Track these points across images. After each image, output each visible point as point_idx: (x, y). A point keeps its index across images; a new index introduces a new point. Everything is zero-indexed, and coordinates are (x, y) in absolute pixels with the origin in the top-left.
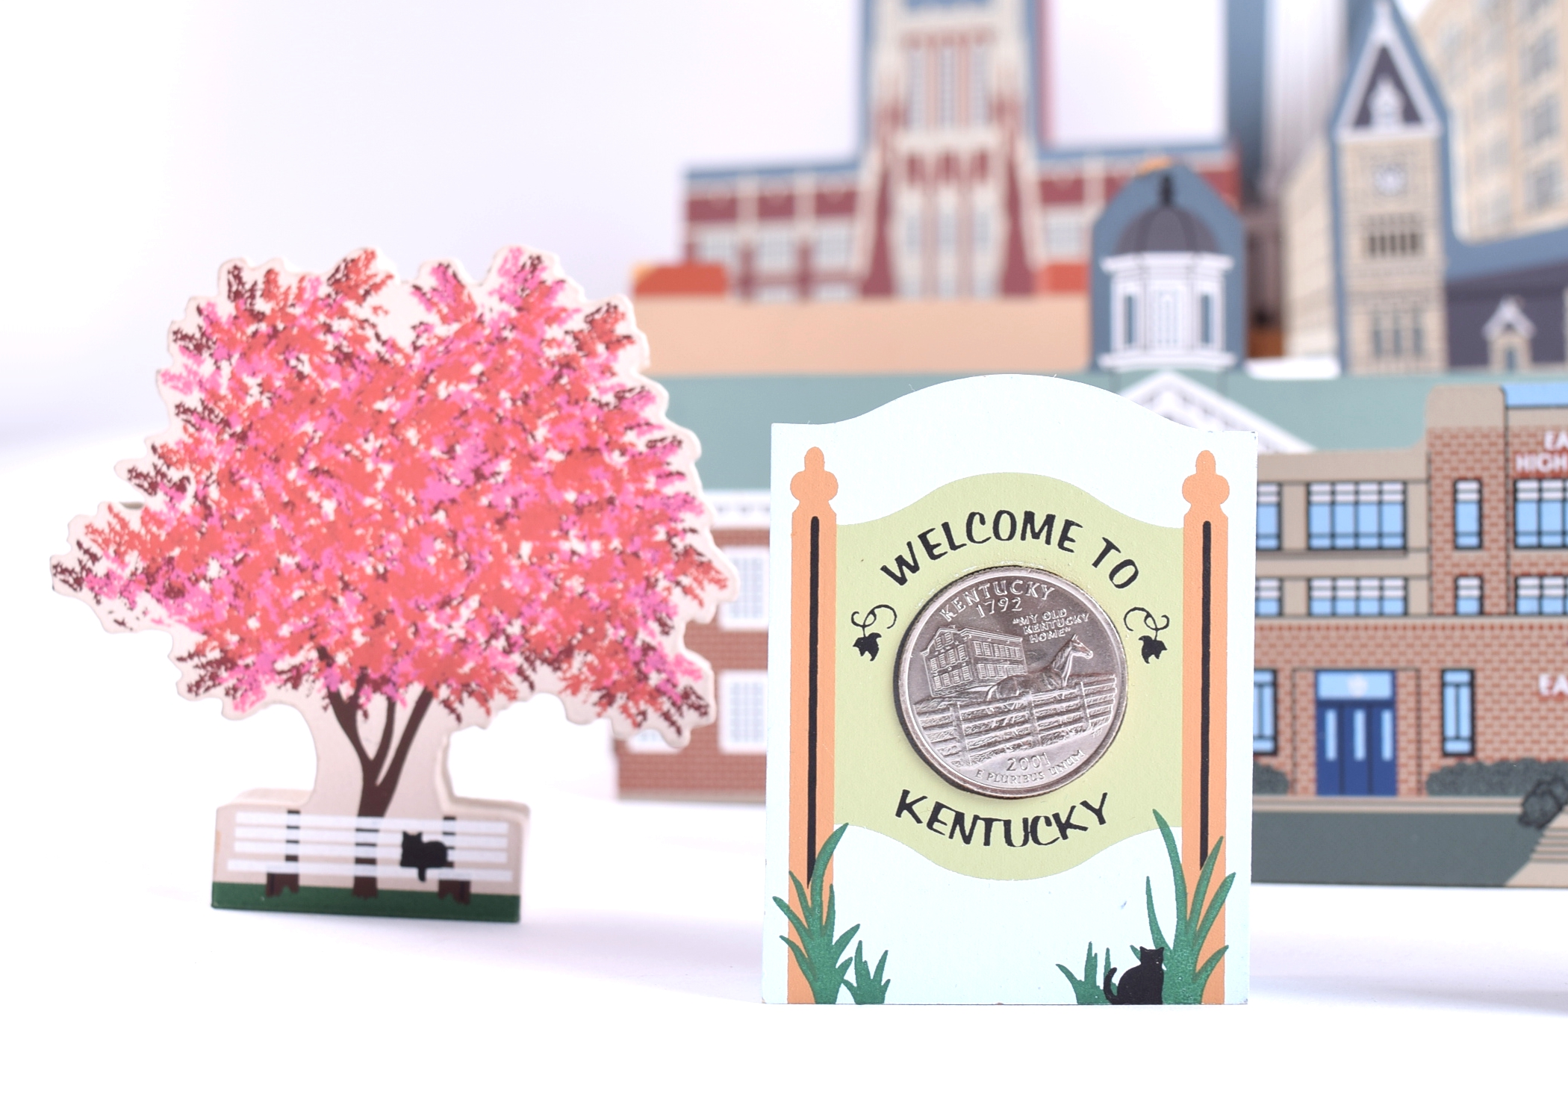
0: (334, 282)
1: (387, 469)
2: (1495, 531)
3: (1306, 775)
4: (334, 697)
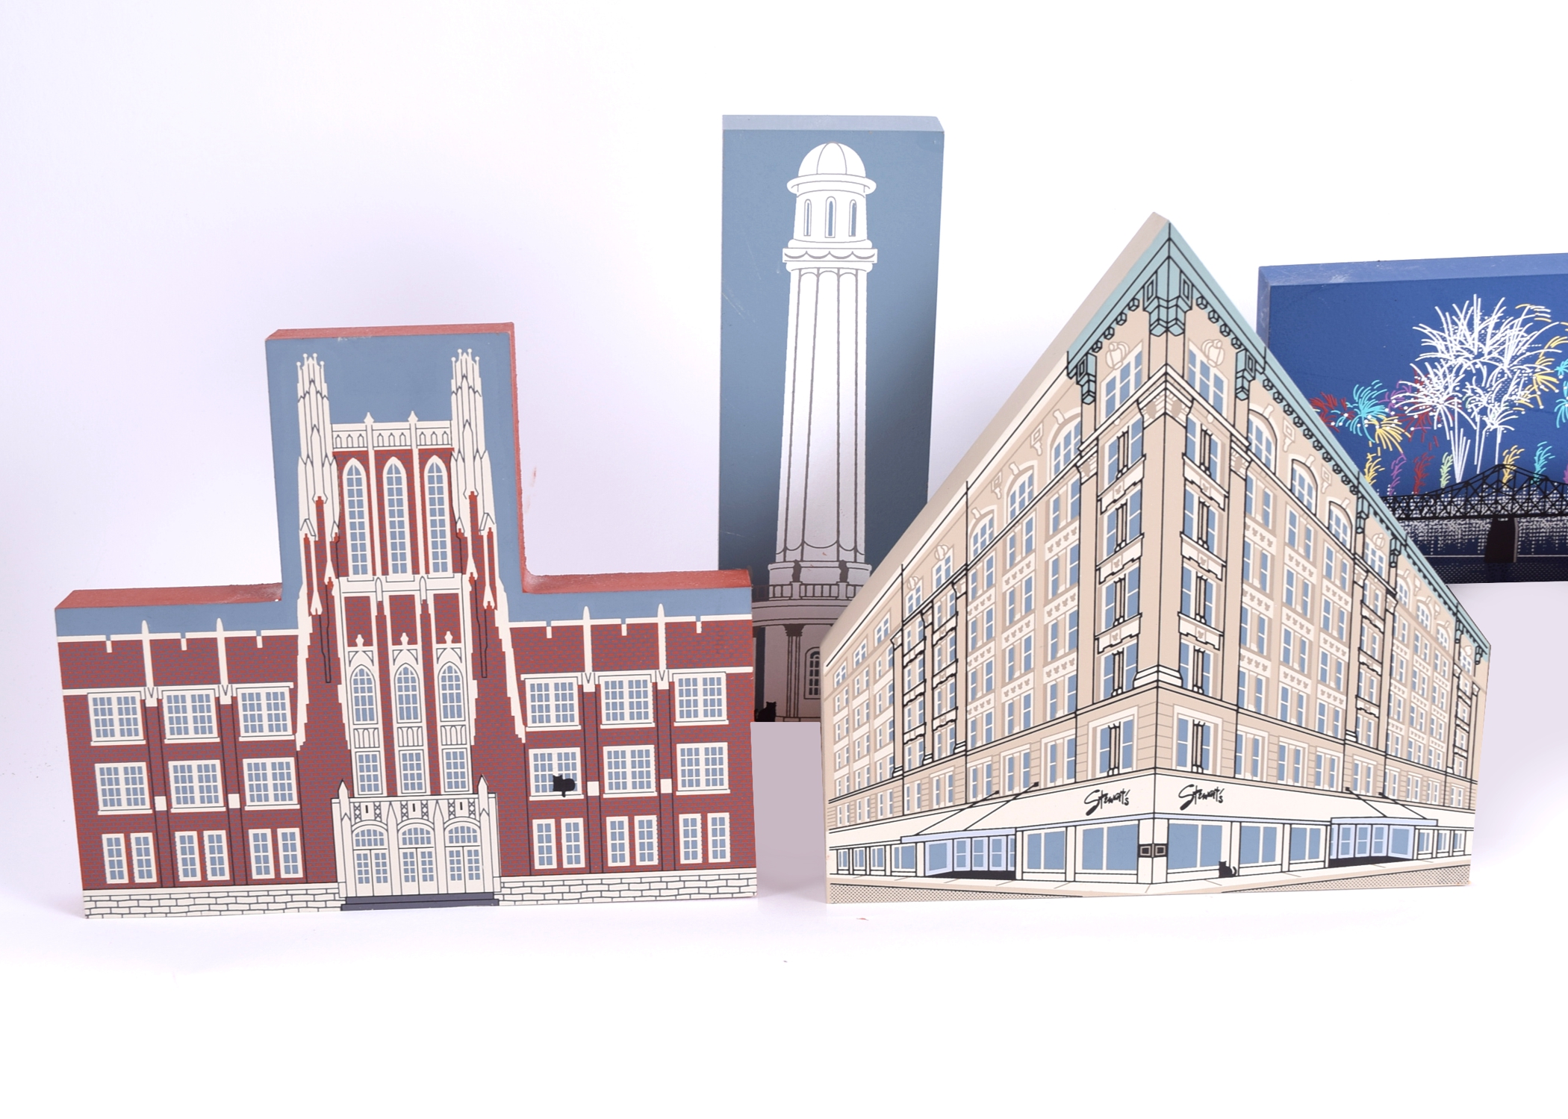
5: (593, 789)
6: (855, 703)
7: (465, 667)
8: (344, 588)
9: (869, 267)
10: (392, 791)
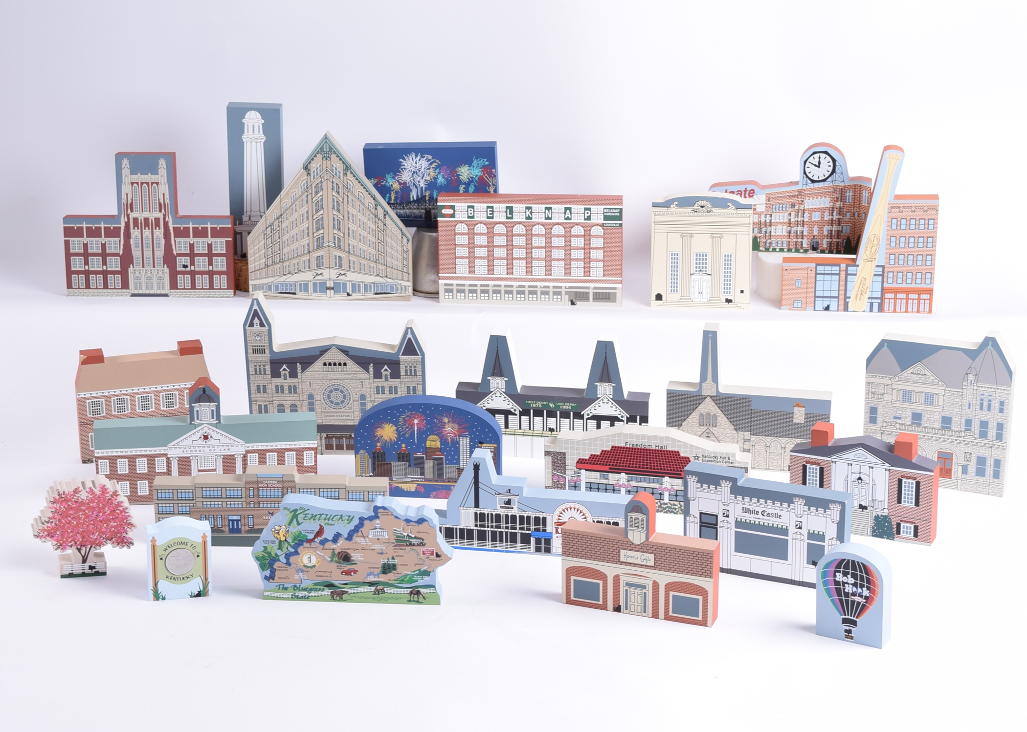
0: (74, 492)
1: (83, 516)
2: (256, 495)
3: (227, 530)
4: (77, 548)
5: (193, 268)
6: (256, 248)
7: (162, 236)
8: (133, 215)
9: (264, 141)
10: (143, 267)
